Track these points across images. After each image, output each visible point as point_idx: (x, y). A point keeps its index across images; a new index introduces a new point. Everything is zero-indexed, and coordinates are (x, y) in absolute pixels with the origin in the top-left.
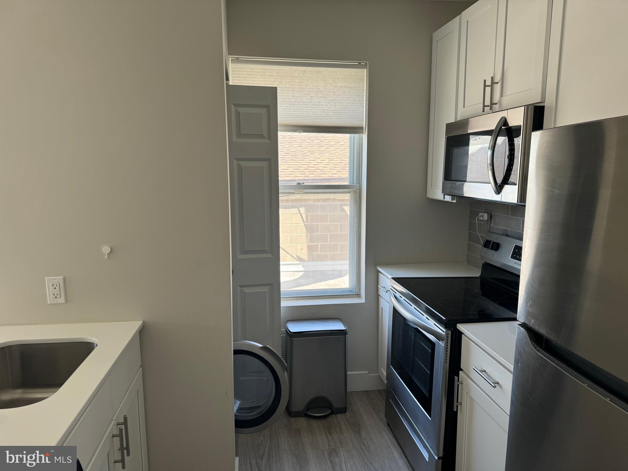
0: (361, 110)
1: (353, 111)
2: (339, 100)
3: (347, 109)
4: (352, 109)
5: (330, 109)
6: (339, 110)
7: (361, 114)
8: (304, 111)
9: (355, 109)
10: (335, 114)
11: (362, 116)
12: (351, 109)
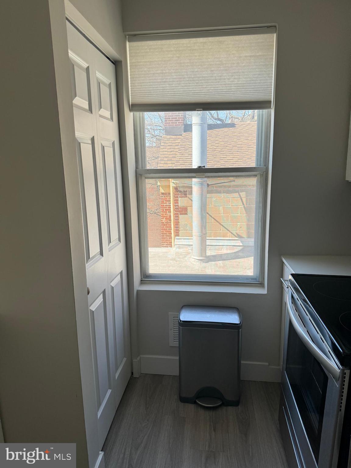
0: (269, 81)
1: (259, 83)
2: (243, 72)
3: (252, 82)
4: (259, 81)
5: (234, 83)
6: (244, 84)
7: (269, 86)
8: (205, 86)
9: (262, 81)
10: (239, 88)
11: (269, 89)
12: (257, 82)
